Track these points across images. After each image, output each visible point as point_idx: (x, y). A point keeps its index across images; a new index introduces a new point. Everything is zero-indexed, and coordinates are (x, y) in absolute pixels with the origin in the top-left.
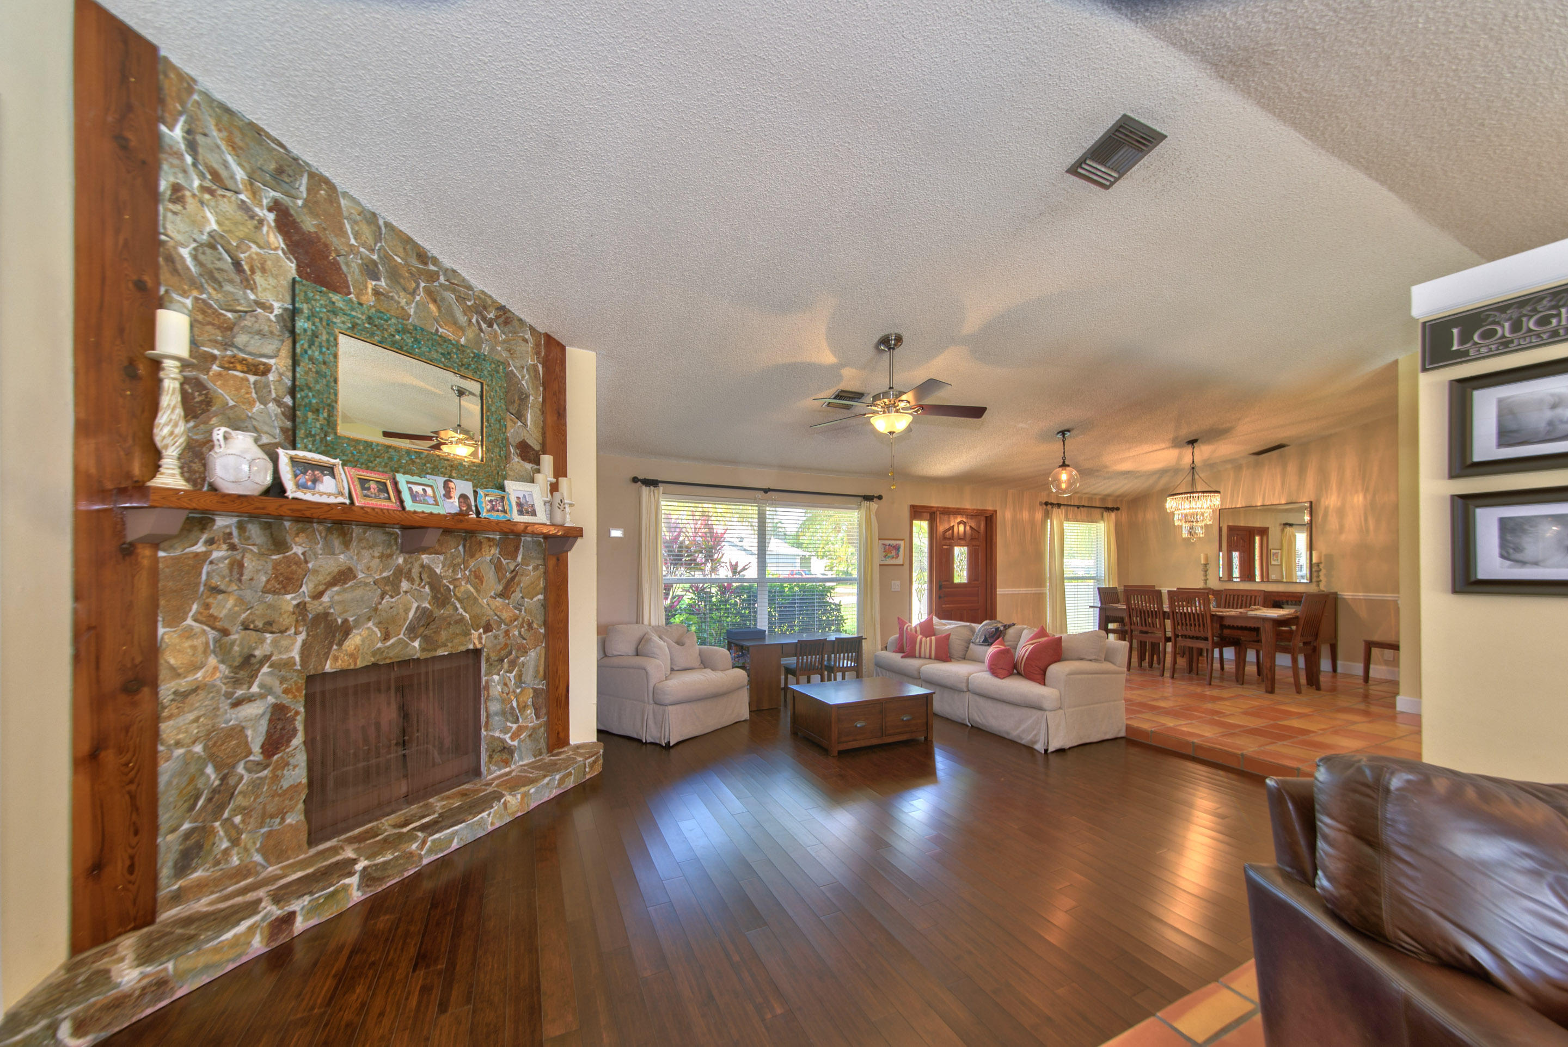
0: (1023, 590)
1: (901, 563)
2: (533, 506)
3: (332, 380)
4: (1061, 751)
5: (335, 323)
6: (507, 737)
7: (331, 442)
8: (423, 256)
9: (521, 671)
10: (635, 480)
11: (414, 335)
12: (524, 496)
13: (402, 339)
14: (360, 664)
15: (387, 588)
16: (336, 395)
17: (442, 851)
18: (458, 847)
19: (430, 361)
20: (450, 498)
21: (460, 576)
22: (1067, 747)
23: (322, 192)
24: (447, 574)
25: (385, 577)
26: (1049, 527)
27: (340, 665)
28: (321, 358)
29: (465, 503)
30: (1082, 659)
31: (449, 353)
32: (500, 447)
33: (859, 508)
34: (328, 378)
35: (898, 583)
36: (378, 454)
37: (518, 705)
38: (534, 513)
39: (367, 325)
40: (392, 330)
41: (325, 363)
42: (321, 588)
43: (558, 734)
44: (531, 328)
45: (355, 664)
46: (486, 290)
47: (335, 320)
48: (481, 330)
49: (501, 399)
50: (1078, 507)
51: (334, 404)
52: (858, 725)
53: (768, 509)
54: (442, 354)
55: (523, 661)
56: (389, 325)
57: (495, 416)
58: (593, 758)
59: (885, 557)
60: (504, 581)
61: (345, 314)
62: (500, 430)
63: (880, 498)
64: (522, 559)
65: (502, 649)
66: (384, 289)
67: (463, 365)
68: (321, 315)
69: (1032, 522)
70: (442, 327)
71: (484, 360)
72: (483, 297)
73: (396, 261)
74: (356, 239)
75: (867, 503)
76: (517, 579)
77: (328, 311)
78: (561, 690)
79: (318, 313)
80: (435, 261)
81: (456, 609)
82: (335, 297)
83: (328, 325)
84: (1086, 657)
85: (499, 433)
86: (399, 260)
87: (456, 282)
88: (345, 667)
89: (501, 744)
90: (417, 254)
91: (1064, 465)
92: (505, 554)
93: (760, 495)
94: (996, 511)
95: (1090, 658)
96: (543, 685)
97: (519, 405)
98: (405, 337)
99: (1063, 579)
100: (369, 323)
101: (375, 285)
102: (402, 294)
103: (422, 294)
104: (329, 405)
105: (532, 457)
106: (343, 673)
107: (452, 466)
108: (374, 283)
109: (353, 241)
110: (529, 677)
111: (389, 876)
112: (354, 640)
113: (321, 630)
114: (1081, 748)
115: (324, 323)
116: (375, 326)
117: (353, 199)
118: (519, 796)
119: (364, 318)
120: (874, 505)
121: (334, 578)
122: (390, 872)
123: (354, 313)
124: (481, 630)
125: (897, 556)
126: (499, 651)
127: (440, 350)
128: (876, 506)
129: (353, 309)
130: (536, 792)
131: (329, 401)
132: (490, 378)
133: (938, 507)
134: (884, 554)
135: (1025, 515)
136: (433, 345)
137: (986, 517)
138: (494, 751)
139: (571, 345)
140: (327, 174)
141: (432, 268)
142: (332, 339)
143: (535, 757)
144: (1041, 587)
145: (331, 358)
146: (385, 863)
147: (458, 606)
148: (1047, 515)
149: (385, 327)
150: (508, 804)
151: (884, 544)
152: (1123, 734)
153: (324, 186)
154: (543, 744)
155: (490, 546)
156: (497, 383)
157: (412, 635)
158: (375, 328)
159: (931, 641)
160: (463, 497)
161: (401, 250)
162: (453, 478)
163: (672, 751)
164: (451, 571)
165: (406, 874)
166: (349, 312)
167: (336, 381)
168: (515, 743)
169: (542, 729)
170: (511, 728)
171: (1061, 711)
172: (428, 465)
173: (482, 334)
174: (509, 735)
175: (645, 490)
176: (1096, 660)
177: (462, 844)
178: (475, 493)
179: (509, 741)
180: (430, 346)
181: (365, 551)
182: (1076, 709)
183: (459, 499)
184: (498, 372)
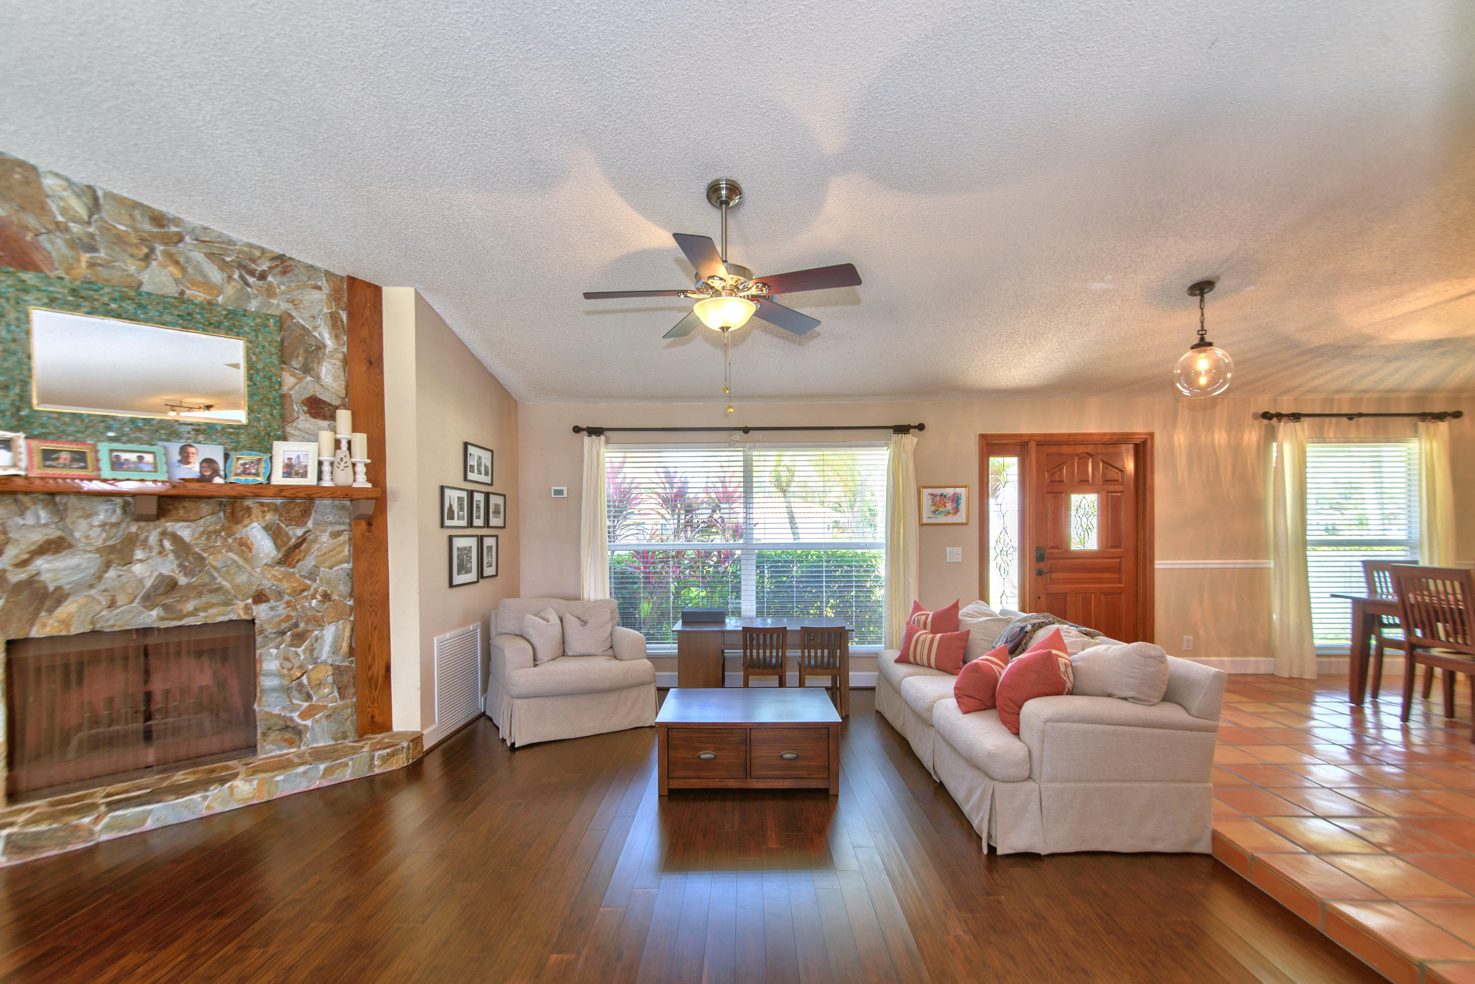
0: (1214, 563)
1: (963, 520)
2: (306, 467)
3: (24, 356)
4: (1027, 858)
5: (26, 301)
6: (295, 715)
7: (27, 416)
8: (158, 219)
9: (312, 645)
10: (577, 430)
11: (137, 301)
12: (298, 457)
13: (120, 306)
14: (74, 631)
15: (112, 556)
16: (30, 370)
17: (129, 828)
18: (153, 828)
19: (164, 324)
20: (188, 463)
21: (219, 544)
22: (1043, 852)
23: (17, 176)
24: (199, 542)
25: (109, 546)
26: (1274, 454)
27: (47, 632)
28: (9, 337)
29: (209, 467)
30: (1110, 696)
31: (189, 314)
32: (271, 406)
33: (887, 445)
34: (20, 355)
35: (959, 550)
36: (91, 424)
37: (309, 682)
38: (304, 475)
39: (70, 298)
40: (105, 299)
41: (14, 340)
42: (26, 556)
43: (372, 717)
44: (327, 273)
45: (68, 630)
46: (251, 241)
47: (26, 298)
48: (247, 284)
49: (272, 354)
50: (1350, 417)
51: (27, 379)
52: (703, 756)
53: (754, 453)
54: (179, 316)
55: (316, 635)
56: (102, 295)
57: (262, 374)
58: (388, 750)
59: (934, 512)
60: (284, 549)
61: (40, 291)
62: (271, 387)
63: (921, 427)
64: (314, 524)
65: (282, 621)
66: (104, 259)
67: (211, 324)
68: (8, 295)
69: (1236, 450)
70: (188, 288)
71: (244, 316)
72: (246, 249)
73: (118, 229)
74: (62, 215)
75: (895, 437)
76: (304, 546)
77: (18, 290)
78: (378, 669)
79: (4, 293)
80: (177, 221)
81: (215, 579)
82: (25, 276)
83: (17, 303)
84: (1116, 692)
85: (270, 391)
86: (123, 228)
87: (207, 239)
88: (55, 633)
89: (281, 722)
90: (151, 218)
91: (1203, 344)
92: (286, 520)
93: (738, 435)
94: (1152, 435)
95: (1124, 695)
96: (351, 662)
97: (306, 359)
98: (124, 304)
99: (1303, 544)
100: (73, 296)
101: (92, 258)
102: (130, 261)
103: (160, 258)
104: (22, 381)
105: (328, 413)
106: (51, 639)
107: (197, 430)
108: (88, 255)
109: (60, 218)
110: (325, 653)
111: (44, 847)
112: (68, 608)
113: (24, 596)
114: (1085, 859)
115: (12, 302)
116: (82, 297)
117: (57, 175)
118: (255, 782)
119: (65, 291)
120: (910, 440)
121: (41, 547)
122: (44, 843)
123: (52, 289)
124: (250, 601)
125: (956, 510)
126: (279, 623)
127: (176, 313)
128: (915, 440)
129: (51, 284)
130: (284, 781)
131: (21, 377)
132: (254, 334)
133: (1031, 435)
134: (934, 508)
135: (1220, 437)
136: (165, 308)
137: (1136, 446)
138: (270, 729)
139: (387, 285)
140: (21, 157)
141: (174, 229)
142: (23, 316)
143: (335, 739)
144: (1257, 557)
145: (23, 335)
146: (36, 834)
147: (216, 575)
148: (1271, 435)
149: (96, 297)
150: (236, 790)
151: (932, 495)
152: (1204, 847)
153: (18, 169)
154: (350, 727)
155: (264, 512)
156: (265, 339)
157: (147, 604)
158: (81, 300)
159: (932, 640)
160: (208, 462)
161: (127, 217)
162: (199, 443)
163: (517, 753)
164: (204, 538)
165: (71, 848)
166: (44, 288)
167: (29, 357)
168: (309, 723)
169: (349, 710)
170: (301, 706)
171: (1031, 785)
172: (163, 431)
173: (249, 289)
174: (298, 713)
175: (587, 440)
176: (1135, 700)
177: (159, 825)
178: (227, 457)
179: (299, 720)
180: (161, 310)
181: (81, 520)
182: (1072, 785)
183: (201, 463)
184: (266, 326)
